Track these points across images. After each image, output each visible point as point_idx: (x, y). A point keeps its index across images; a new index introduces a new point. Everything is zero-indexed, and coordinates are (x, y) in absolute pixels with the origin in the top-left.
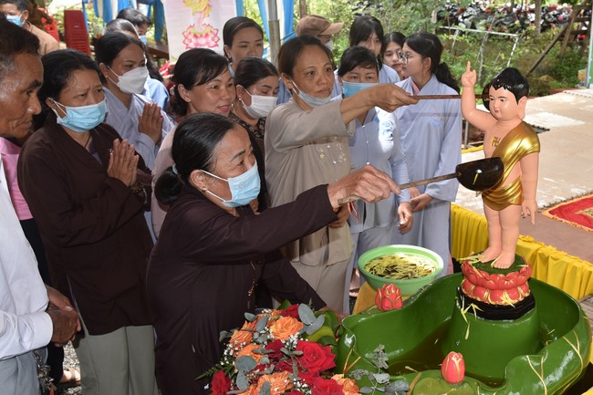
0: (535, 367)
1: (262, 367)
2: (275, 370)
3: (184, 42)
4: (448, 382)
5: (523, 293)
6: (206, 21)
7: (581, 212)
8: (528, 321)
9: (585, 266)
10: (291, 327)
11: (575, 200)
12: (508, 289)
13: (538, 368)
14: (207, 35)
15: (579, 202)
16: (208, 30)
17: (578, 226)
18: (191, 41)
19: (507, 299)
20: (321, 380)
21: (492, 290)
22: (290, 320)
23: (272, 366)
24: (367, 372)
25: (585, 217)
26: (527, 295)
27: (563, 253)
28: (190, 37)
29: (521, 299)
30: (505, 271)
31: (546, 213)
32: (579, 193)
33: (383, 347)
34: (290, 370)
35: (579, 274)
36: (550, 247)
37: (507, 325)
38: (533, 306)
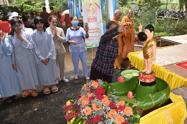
0: (152, 97)
1: (88, 92)
2: (91, 93)
3: (88, 21)
4: (129, 98)
5: (153, 80)
6: (94, 15)
7: (185, 65)
8: (153, 87)
9: (182, 78)
10: (96, 84)
11: (184, 62)
12: (149, 79)
13: (153, 98)
14: (94, 19)
15: (185, 62)
16: (94, 17)
17: (183, 68)
18: (90, 20)
19: (148, 81)
20: (99, 95)
21: (145, 79)
22: (96, 82)
23: (90, 92)
24: (111, 95)
25: (185, 66)
26: (154, 81)
27: (177, 75)
28: (90, 19)
29: (152, 81)
30: (148, 74)
31: (175, 65)
32: (186, 60)
33: (115, 89)
34: (93, 93)
35: (180, 80)
36: (174, 73)
37: (148, 87)
38: (155, 84)
